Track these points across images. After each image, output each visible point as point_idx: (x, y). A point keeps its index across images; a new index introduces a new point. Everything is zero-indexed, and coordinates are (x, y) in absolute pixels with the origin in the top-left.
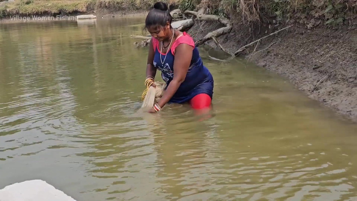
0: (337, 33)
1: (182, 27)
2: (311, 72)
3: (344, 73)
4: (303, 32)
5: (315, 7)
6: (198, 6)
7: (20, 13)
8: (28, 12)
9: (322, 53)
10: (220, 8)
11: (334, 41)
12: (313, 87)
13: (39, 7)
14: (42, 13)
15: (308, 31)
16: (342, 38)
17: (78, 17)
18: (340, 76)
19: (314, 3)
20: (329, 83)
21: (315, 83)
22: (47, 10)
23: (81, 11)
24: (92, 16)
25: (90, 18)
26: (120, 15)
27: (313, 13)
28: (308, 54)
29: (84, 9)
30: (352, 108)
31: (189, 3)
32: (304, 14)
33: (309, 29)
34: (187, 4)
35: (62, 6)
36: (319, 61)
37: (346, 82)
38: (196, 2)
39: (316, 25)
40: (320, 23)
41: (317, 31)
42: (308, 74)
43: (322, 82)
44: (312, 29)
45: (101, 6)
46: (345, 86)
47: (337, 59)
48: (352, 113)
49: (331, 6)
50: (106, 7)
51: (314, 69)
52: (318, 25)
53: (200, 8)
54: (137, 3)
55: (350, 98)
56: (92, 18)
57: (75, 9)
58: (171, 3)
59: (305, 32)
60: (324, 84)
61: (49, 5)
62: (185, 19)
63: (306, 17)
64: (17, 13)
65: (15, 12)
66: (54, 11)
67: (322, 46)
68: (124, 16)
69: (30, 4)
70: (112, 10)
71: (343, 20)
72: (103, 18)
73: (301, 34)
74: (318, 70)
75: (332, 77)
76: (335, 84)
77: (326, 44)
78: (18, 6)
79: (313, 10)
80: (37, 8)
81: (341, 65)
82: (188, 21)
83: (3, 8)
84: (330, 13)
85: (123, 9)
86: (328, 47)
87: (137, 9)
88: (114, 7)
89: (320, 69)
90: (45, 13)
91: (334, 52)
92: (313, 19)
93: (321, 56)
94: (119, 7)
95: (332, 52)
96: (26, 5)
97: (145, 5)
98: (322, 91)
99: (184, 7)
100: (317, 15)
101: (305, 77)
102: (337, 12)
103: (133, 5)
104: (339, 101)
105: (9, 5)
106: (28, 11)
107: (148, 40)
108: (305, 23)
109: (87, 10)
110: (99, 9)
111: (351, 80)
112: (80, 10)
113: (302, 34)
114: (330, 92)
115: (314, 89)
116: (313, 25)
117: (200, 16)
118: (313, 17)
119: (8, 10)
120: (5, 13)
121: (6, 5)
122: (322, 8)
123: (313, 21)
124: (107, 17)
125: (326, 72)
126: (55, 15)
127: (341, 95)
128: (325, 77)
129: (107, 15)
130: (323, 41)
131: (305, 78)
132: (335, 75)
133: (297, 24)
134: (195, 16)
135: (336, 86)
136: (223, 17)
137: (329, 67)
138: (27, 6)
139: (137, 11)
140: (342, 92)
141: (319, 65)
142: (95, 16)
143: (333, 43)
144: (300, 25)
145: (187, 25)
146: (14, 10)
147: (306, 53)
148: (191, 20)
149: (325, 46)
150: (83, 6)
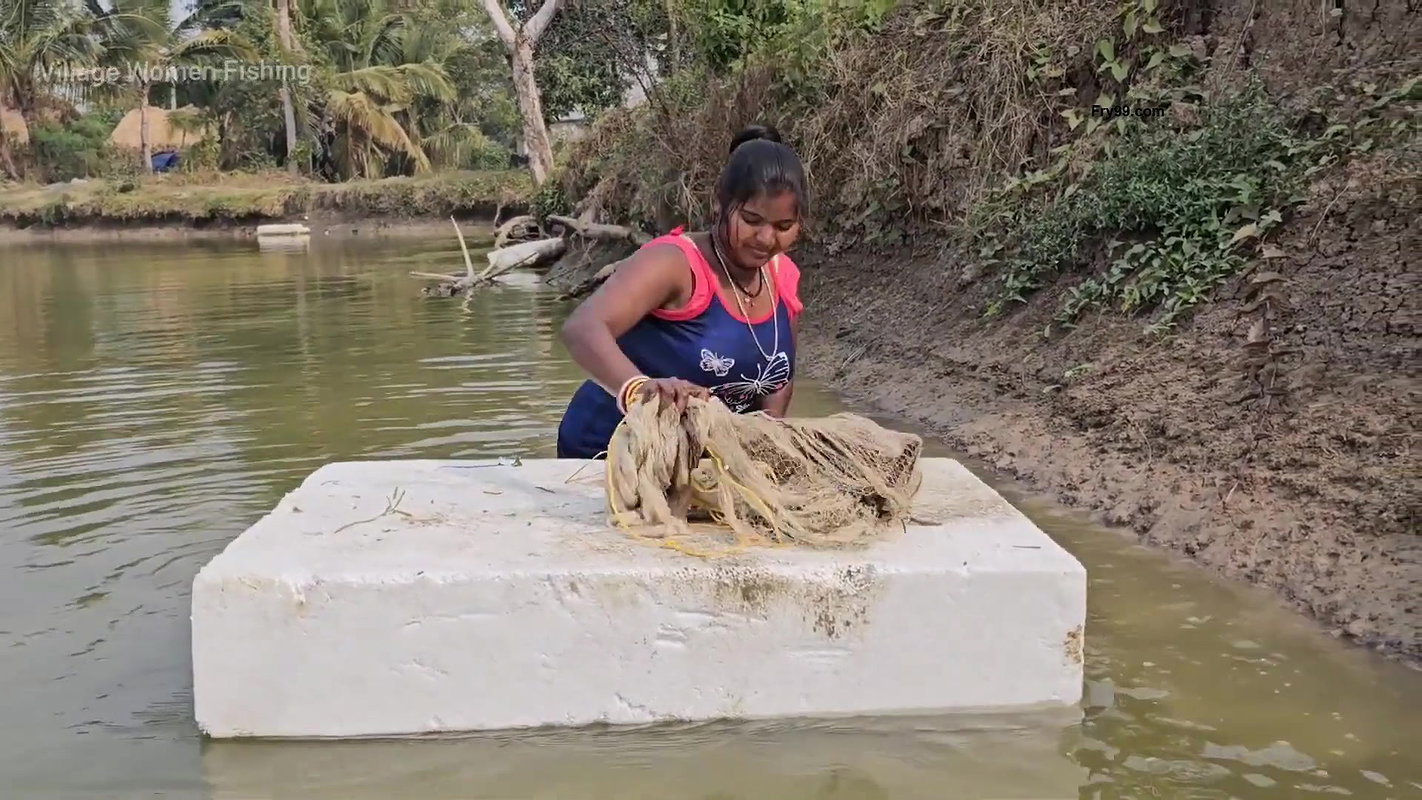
0: (890, 264)
1: (537, 256)
2: (832, 342)
3: (896, 340)
4: (820, 262)
5: (845, 206)
6: (579, 204)
7: (104, 214)
8: (127, 214)
9: (858, 304)
10: (633, 210)
11: (884, 280)
12: (833, 371)
13: (156, 201)
14: (163, 216)
15: (830, 260)
16: (901, 273)
17: (262, 229)
18: (889, 348)
19: (842, 198)
20: (866, 362)
21: (838, 364)
22: (177, 208)
23: (269, 215)
24: (298, 227)
25: (293, 234)
26: (372, 229)
27: (840, 219)
28: (828, 309)
29: (278, 209)
30: (908, 405)
31: (556, 199)
32: (821, 223)
33: (832, 256)
34: (549, 201)
35: (219, 200)
36: (850, 321)
37: (901, 360)
38: (573, 197)
39: (846, 247)
40: (855, 242)
41: (850, 259)
42: (826, 347)
43: (853, 361)
44: (838, 255)
45: (322, 204)
46: (898, 365)
47: (887, 314)
48: (907, 414)
49: (876, 203)
50: (336, 205)
51: (838, 337)
52: (851, 246)
53: (585, 208)
54: (417, 198)
55: (906, 386)
56: (298, 233)
57: (252, 207)
58: (504, 202)
59: (824, 262)
60: (857, 365)
61: (185, 195)
62: (545, 238)
63: (826, 230)
64: (96, 215)
65: (89, 211)
66: (198, 212)
67: (857, 291)
68: (383, 232)
69: (133, 192)
70: (350, 214)
71: (902, 235)
72: (327, 233)
73: (813, 266)
74: (847, 338)
75: (873, 350)
76: (880, 362)
77: (867, 288)
78: (97, 197)
79: (841, 212)
80: (152, 202)
81: (894, 325)
82: (553, 243)
83: (57, 200)
84: (876, 221)
85: (381, 213)
86: (870, 293)
87: (418, 213)
88: (358, 206)
89: (853, 336)
90: (172, 218)
91: (882, 301)
92: (841, 234)
93: (856, 310)
94: (371, 208)
95: (878, 303)
96: (122, 194)
97: (439, 203)
98: (850, 377)
99: (541, 207)
100: (848, 225)
101: (819, 352)
102: (891, 220)
103: (406, 203)
104: (884, 393)
105: (72, 194)
106: (124, 211)
107: (455, 283)
108: (824, 241)
109: (285, 213)
110: (319, 211)
111: (910, 354)
112: (267, 210)
113: (818, 266)
114: (867, 379)
115: (837, 375)
116: (841, 247)
117: (586, 227)
118: (839, 228)
119: (71, 205)
120: (61, 213)
121: (65, 192)
122: (859, 209)
123: (840, 237)
124: (338, 231)
125: (862, 340)
126: (199, 223)
127: (889, 382)
128: (859, 351)
129: (337, 227)
130: (861, 279)
131: (820, 356)
132: (880, 346)
133: (806, 244)
134: (570, 230)
135: (880, 366)
136: (640, 230)
137: (870, 331)
138: (123, 198)
139: (417, 218)
140: (891, 376)
141: (849, 327)
142: (307, 229)
143: (881, 284)
144: (813, 247)
145: (550, 253)
146: (88, 205)
147: (824, 306)
148: (559, 239)
149: (864, 290)
150: (276, 202)
